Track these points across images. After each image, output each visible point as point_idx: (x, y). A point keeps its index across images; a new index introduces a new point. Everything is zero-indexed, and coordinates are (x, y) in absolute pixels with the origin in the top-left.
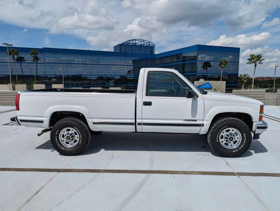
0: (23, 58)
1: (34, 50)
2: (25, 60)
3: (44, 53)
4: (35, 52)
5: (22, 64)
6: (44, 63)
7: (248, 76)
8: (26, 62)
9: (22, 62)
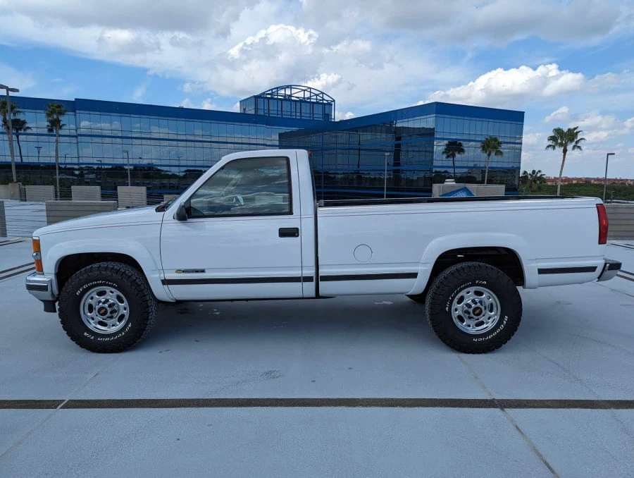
0: (24, 122)
1: (56, 105)
2: (28, 128)
3: (77, 112)
4: (57, 110)
5: (21, 137)
6: (76, 137)
7: (539, 175)
8: (29, 131)
9: (19, 132)
